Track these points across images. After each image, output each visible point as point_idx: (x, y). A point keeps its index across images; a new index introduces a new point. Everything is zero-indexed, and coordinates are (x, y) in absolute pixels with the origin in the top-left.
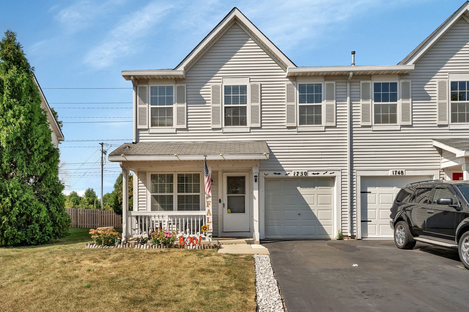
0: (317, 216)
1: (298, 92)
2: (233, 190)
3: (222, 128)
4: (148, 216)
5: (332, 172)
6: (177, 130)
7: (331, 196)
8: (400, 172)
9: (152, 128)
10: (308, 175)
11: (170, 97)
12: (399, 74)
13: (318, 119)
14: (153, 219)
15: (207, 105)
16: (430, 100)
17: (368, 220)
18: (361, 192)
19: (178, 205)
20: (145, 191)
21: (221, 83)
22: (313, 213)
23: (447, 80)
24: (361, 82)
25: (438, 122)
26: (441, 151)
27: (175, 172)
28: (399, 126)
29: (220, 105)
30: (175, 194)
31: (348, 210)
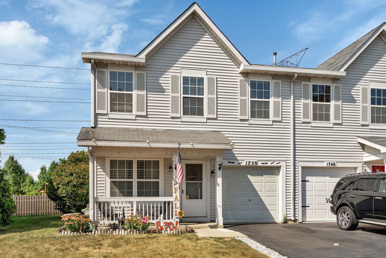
0: (264, 202)
1: (249, 88)
2: (190, 177)
3: (180, 117)
4: (108, 202)
5: (278, 162)
6: (137, 117)
7: (276, 184)
8: (333, 164)
9: (111, 114)
10: (258, 165)
11: (129, 83)
12: (332, 78)
13: (266, 113)
14: (112, 205)
15: (166, 93)
16: (355, 103)
17: (307, 205)
18: (302, 181)
19: (137, 191)
20: (104, 176)
21: (180, 74)
22: (261, 199)
23: (368, 87)
24: (302, 82)
25: (362, 123)
26: (363, 147)
27: (135, 158)
28: (332, 124)
29: (179, 95)
30: (135, 180)
31: (292, 197)
